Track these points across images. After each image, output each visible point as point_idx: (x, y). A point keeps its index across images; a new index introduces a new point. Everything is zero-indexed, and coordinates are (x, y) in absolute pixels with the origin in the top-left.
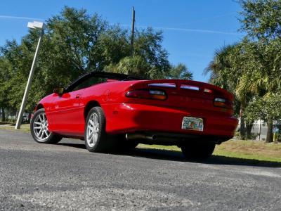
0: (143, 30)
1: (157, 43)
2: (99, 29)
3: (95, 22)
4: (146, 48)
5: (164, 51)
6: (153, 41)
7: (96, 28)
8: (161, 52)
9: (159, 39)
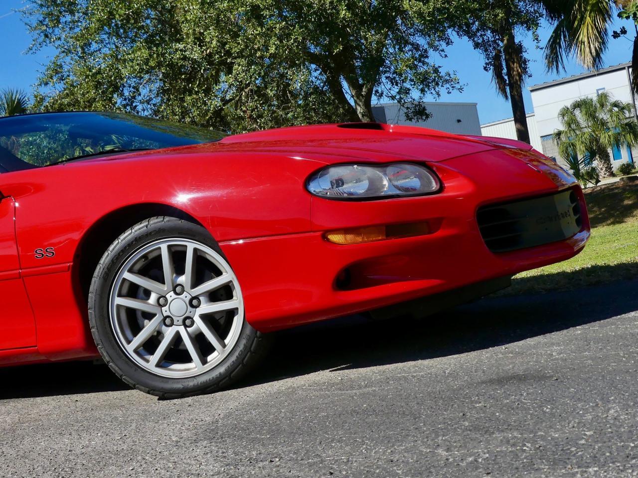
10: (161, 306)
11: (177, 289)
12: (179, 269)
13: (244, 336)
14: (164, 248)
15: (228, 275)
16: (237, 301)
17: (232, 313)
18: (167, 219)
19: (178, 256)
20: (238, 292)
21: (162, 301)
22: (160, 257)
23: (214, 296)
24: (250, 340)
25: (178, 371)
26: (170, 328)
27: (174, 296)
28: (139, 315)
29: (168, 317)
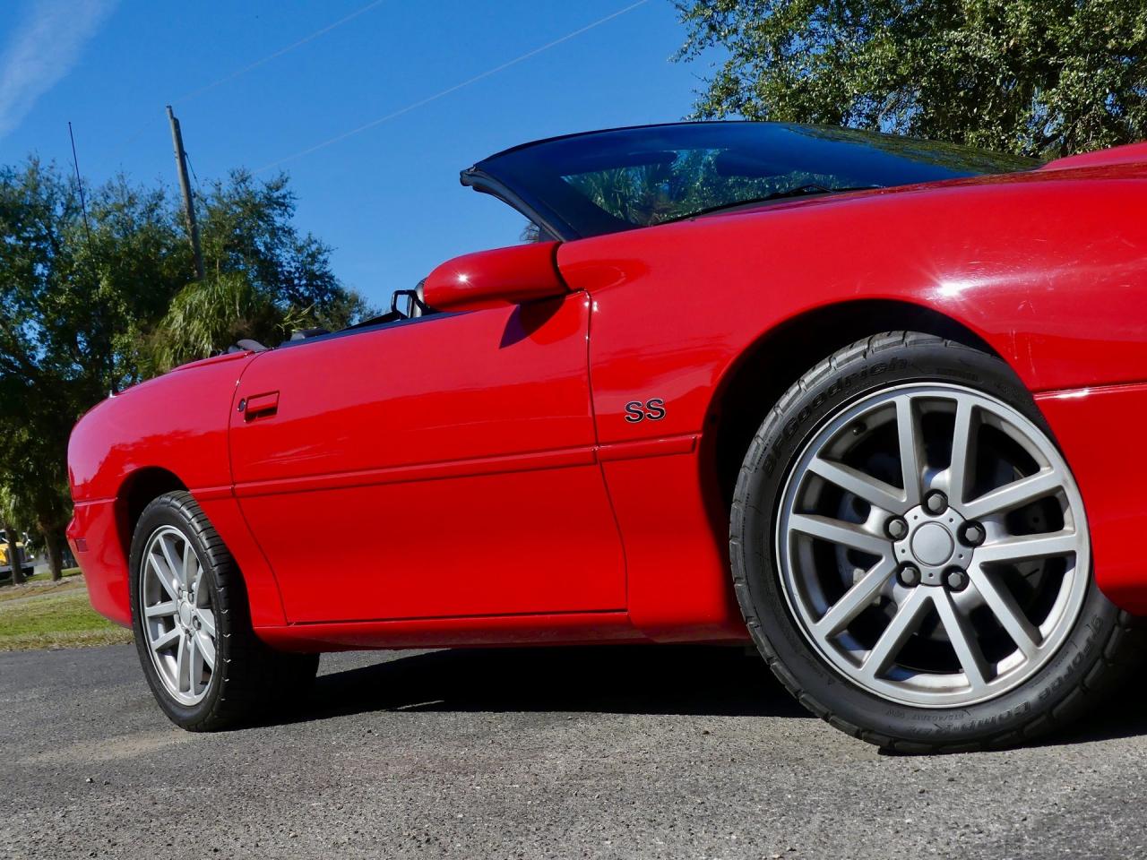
0: (218, 187)
1: (279, 221)
2: (59, 211)
3: (35, 189)
4: (242, 244)
5: (311, 242)
6: (261, 216)
7: (47, 208)
8: (299, 250)
9: (282, 205)
10: (893, 538)
11: (931, 501)
12: (937, 456)
13: (1089, 620)
14: (903, 404)
15: (1052, 474)
16: (1073, 536)
17: (1058, 564)
18: (912, 337)
19: (934, 425)
20: (1075, 513)
21: (894, 526)
22: (892, 425)
23: (1018, 521)
24: (1103, 632)
25: (926, 690)
26: (913, 591)
27: (923, 517)
28: (843, 557)
29: (908, 564)
